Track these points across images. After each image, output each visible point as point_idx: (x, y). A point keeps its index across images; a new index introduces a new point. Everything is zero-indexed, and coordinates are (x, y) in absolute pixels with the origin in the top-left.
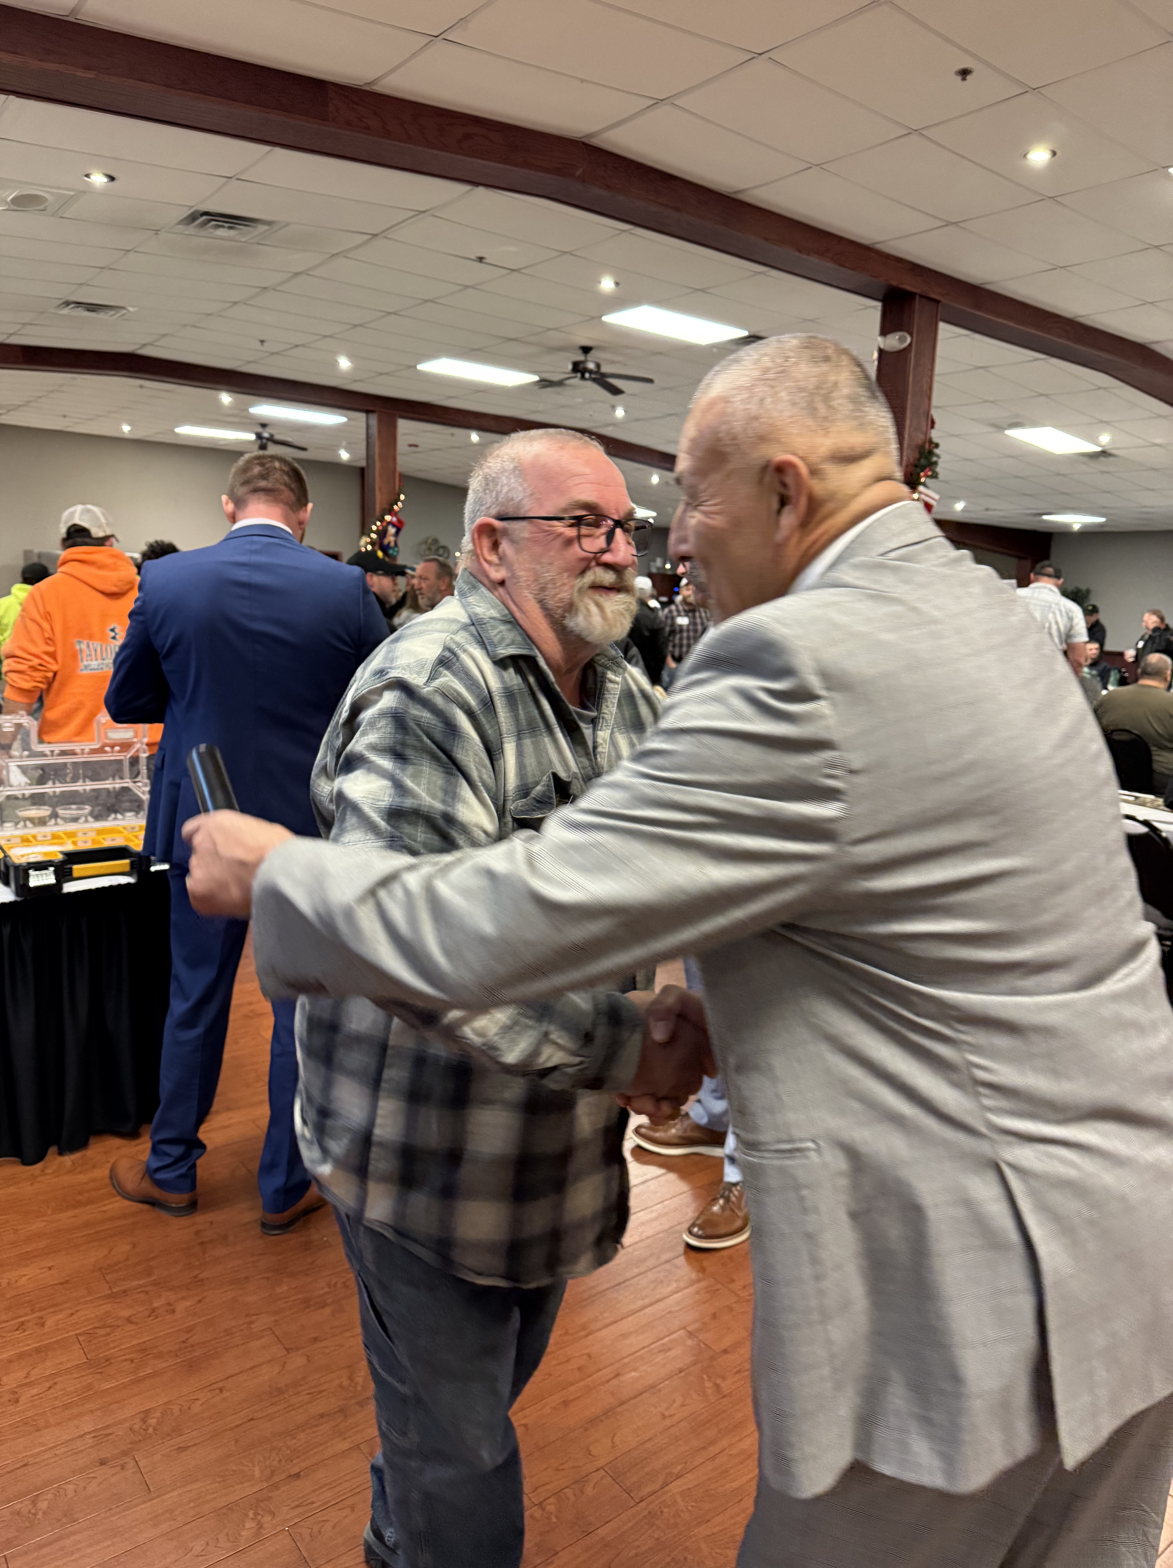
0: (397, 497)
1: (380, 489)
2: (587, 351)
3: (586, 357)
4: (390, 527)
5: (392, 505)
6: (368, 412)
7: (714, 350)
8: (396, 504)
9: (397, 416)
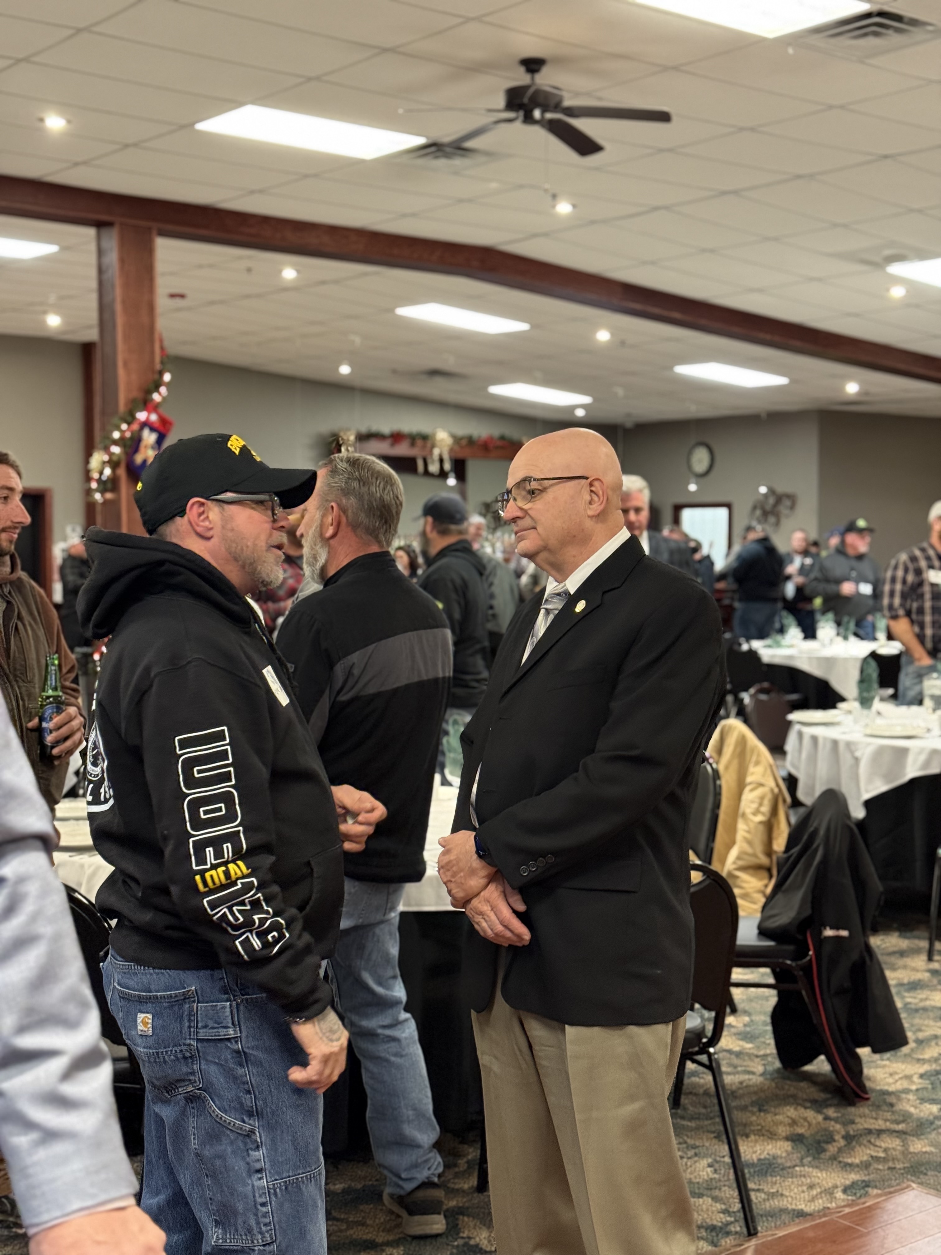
0: (156, 376)
1: (125, 364)
2: (534, 67)
3: (533, 79)
4: (146, 433)
5: (149, 392)
6: (99, 225)
7: (791, 51)
8: (157, 388)
9: (154, 232)
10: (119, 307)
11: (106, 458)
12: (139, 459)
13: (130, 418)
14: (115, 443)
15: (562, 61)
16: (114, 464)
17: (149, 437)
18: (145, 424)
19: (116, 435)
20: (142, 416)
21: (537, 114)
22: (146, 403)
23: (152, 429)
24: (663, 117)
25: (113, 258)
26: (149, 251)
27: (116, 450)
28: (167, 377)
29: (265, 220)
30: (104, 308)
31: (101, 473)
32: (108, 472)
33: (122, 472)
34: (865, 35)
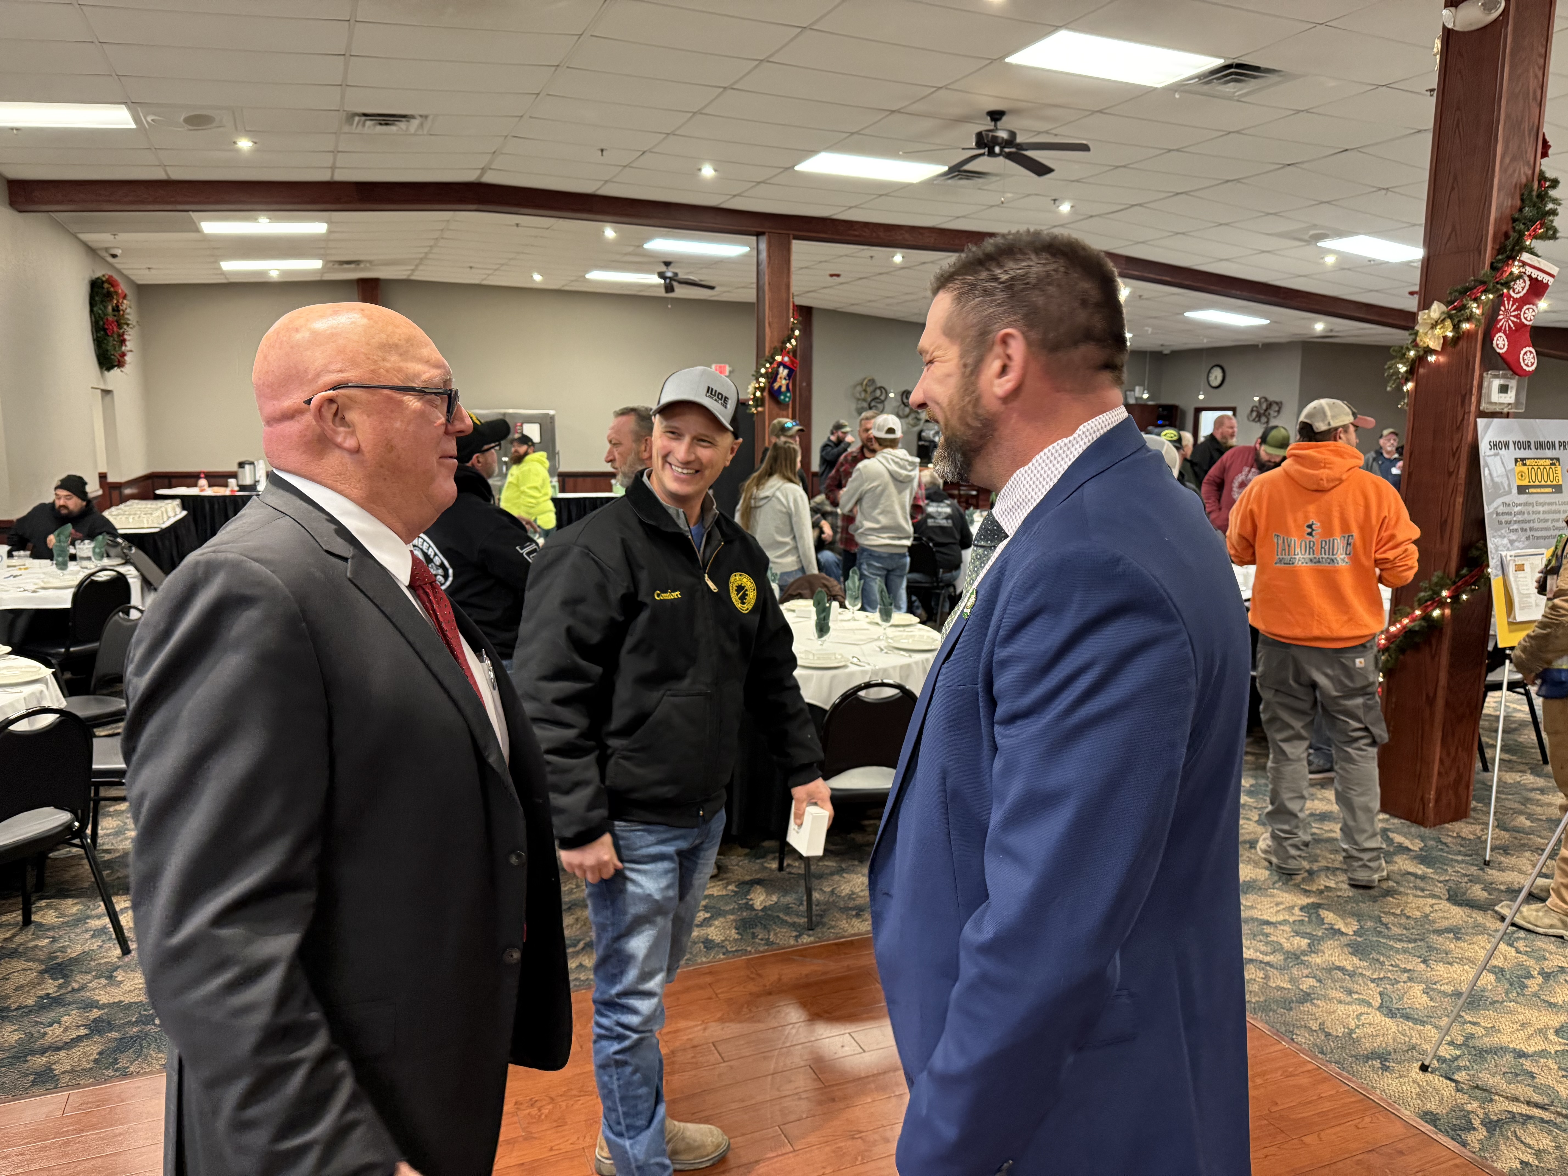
0: (790, 333)
2: (997, 117)
3: (995, 125)
4: (781, 369)
5: (784, 343)
6: (758, 234)
7: (1177, 96)
8: (789, 341)
9: (791, 237)
10: (767, 288)
11: (757, 385)
12: (776, 386)
13: (772, 360)
14: (762, 375)
15: (1016, 112)
16: (762, 390)
17: (783, 372)
18: (781, 364)
19: (763, 371)
20: (779, 358)
21: (997, 149)
22: (782, 351)
23: (785, 367)
24: (1085, 148)
25: (764, 255)
26: (788, 250)
27: (762, 380)
28: (797, 333)
29: (866, 225)
30: (759, 288)
31: (754, 394)
32: (758, 394)
33: (766, 394)
34: (1228, 82)
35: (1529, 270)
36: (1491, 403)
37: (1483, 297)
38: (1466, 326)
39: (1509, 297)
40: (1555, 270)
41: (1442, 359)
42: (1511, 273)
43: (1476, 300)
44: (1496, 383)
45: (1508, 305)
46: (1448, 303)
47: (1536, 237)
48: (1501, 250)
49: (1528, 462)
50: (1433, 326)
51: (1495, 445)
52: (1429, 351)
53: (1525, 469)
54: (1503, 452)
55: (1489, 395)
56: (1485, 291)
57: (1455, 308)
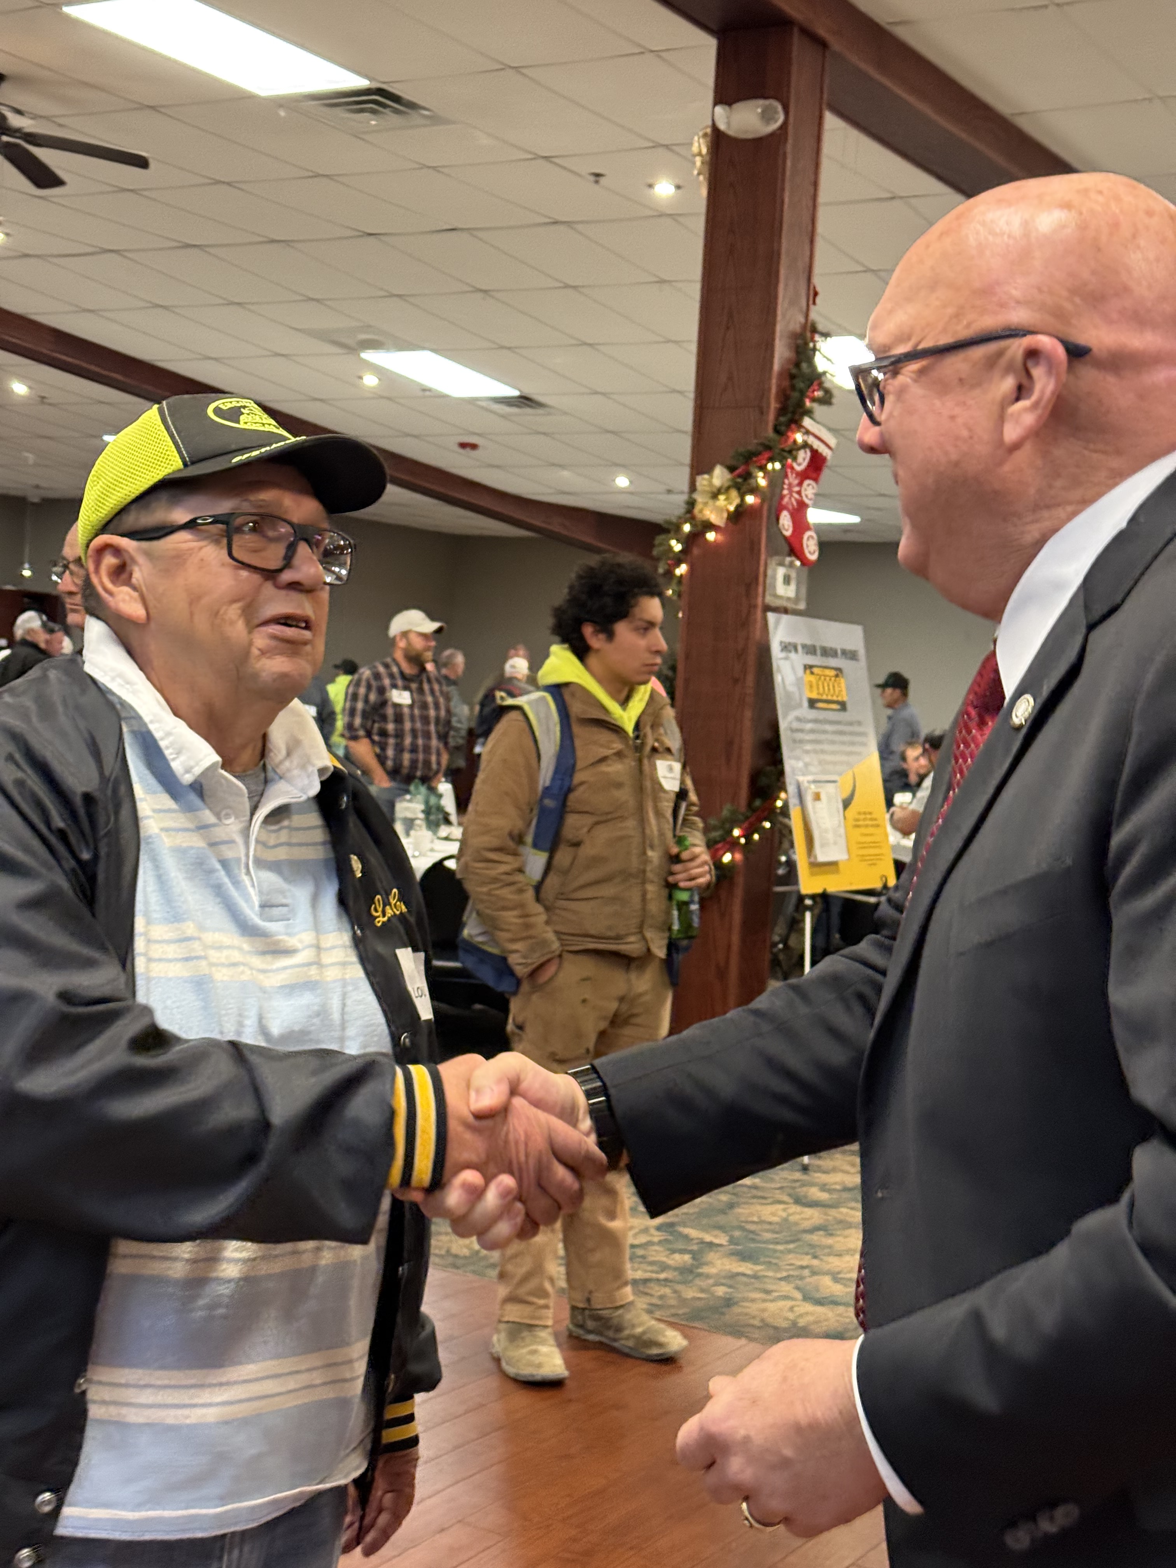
34: (362, 111)
35: (811, 440)
36: (776, 596)
37: (770, 466)
38: (750, 499)
39: (792, 468)
40: (832, 442)
41: (720, 538)
42: (795, 441)
43: (763, 468)
44: (781, 572)
45: (792, 479)
46: (731, 469)
47: (814, 400)
48: (782, 411)
49: (815, 670)
50: (715, 496)
51: (787, 647)
52: (709, 526)
53: (812, 678)
54: (793, 655)
55: (774, 587)
56: (772, 460)
57: (739, 476)
